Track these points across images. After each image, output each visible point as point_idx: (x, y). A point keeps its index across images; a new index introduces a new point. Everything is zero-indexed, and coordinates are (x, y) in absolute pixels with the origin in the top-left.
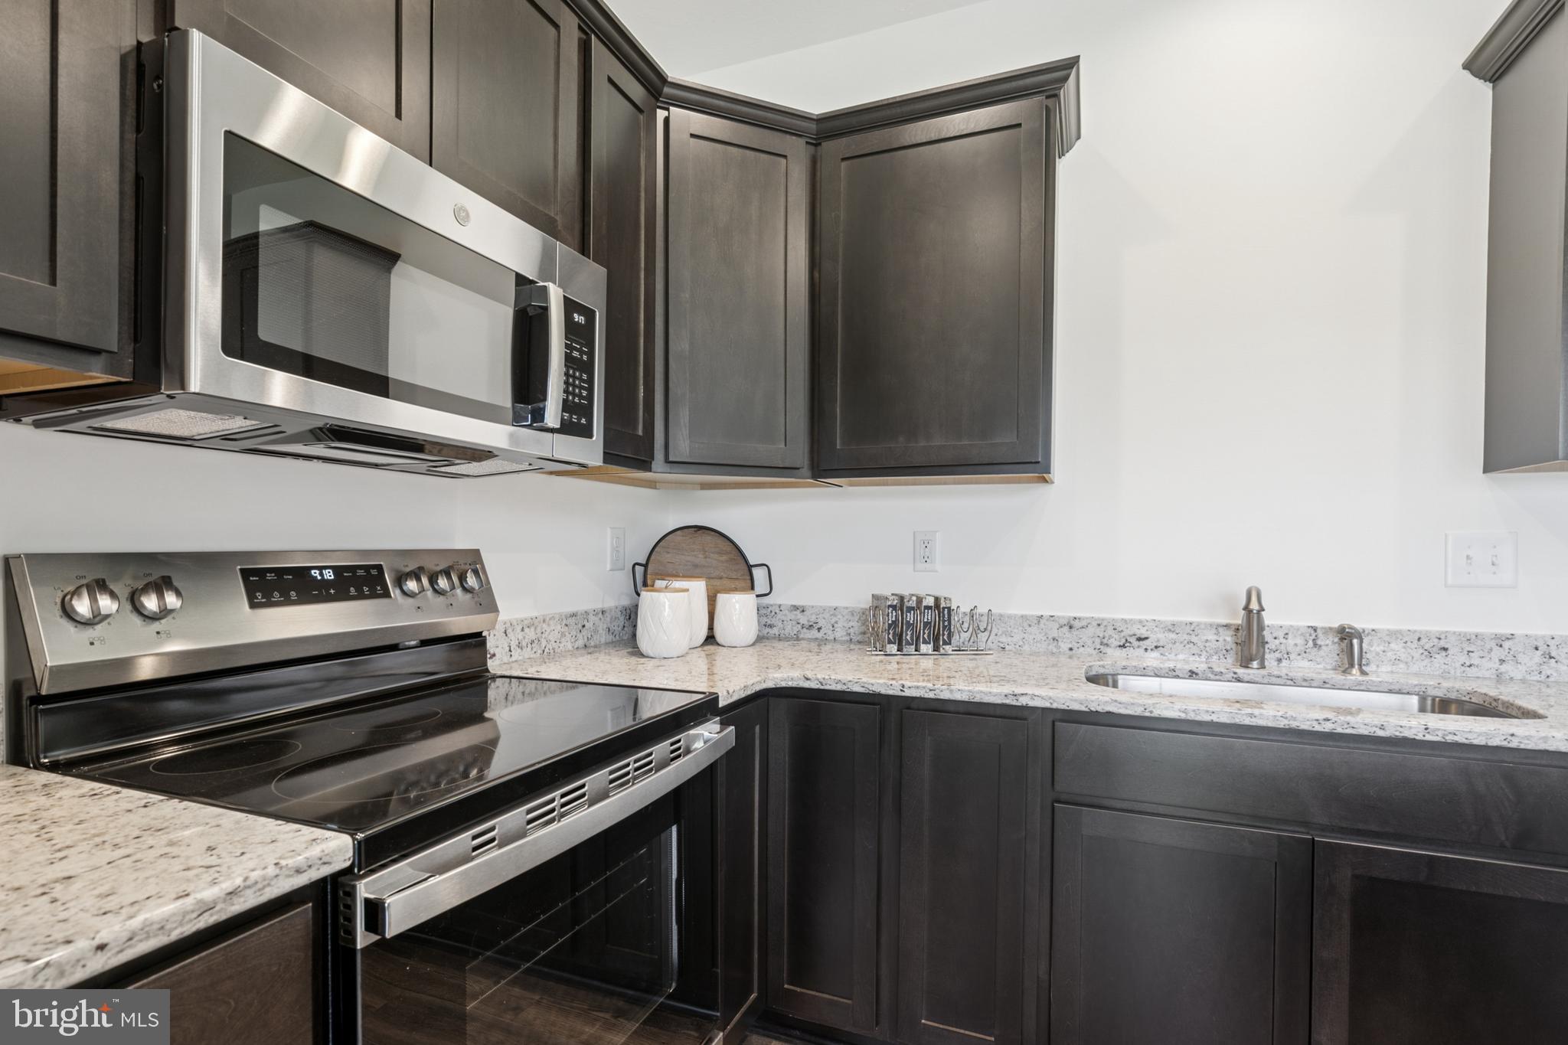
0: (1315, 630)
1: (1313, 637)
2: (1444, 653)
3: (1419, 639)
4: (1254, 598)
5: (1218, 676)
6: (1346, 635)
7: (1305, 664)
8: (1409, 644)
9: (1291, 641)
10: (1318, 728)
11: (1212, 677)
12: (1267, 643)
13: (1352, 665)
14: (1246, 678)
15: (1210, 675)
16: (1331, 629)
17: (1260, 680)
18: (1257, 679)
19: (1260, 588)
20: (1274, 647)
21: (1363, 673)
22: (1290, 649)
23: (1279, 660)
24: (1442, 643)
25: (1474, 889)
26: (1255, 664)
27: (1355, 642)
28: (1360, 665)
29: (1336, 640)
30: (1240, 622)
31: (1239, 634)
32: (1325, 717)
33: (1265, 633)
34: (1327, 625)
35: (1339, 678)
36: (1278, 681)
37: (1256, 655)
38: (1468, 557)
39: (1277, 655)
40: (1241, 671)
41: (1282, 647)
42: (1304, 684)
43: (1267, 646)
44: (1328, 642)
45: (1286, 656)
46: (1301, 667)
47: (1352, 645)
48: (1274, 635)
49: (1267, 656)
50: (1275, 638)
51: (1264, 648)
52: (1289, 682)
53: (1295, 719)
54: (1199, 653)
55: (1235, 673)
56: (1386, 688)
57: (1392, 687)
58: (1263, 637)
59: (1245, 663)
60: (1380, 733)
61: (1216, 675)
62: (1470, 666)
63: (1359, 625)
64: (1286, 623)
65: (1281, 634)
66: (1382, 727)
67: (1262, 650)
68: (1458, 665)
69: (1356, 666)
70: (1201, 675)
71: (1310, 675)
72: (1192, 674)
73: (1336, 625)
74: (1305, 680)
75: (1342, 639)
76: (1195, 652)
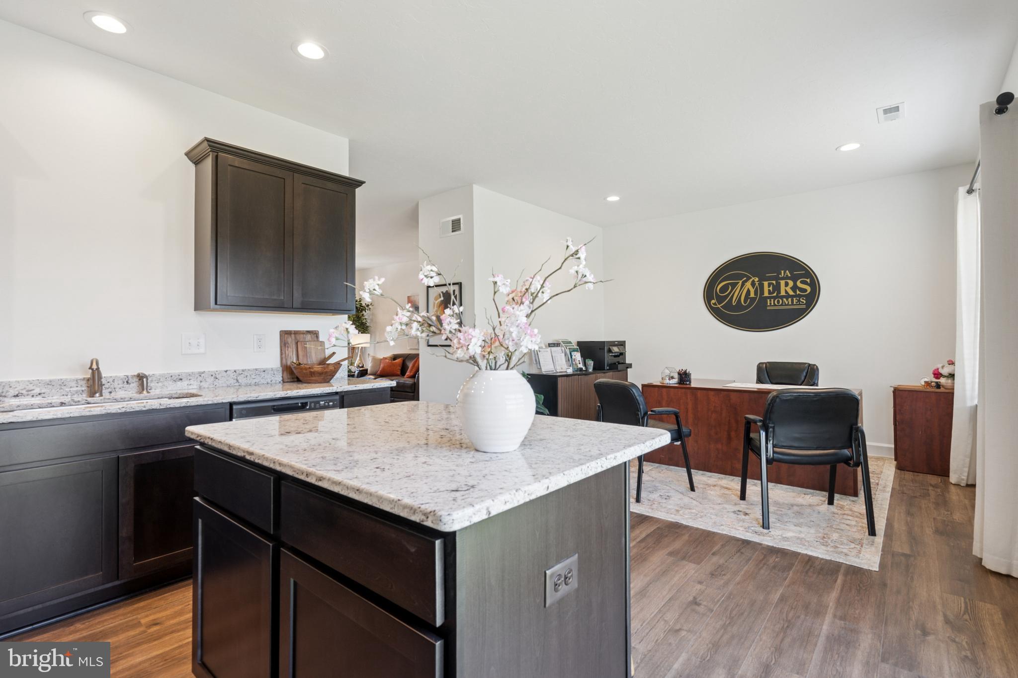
0: (128, 377)
1: (127, 380)
2: (181, 381)
3: (171, 376)
4: (94, 364)
5: (77, 403)
6: (141, 378)
7: (123, 392)
8: (168, 379)
9: (116, 383)
10: (119, 411)
11: (74, 404)
12: (104, 385)
13: (143, 390)
14: (92, 402)
15: (72, 403)
16: (134, 375)
17: (100, 402)
18: (98, 402)
19: (98, 359)
20: (107, 387)
21: (148, 392)
22: (115, 387)
23: (110, 392)
24: (180, 377)
25: (178, 457)
26: (97, 395)
27: (145, 380)
28: (147, 389)
29: (137, 380)
30: (89, 376)
31: (89, 382)
32: (122, 406)
33: (102, 380)
34: (133, 374)
35: (137, 396)
36: (109, 401)
37: (98, 391)
38: (189, 343)
39: (110, 390)
40: (90, 399)
41: (112, 386)
42: (122, 400)
43: (103, 387)
44: (134, 381)
45: (113, 390)
46: (121, 394)
47: (143, 381)
48: (108, 381)
49: (103, 391)
50: (108, 382)
51: (102, 387)
52: (114, 401)
53: (109, 409)
54: (67, 394)
55: (86, 400)
56: (157, 397)
57: (159, 396)
58: (101, 382)
59: (92, 394)
60: (144, 409)
61: (76, 402)
62: (190, 385)
63: (147, 374)
64: (113, 375)
65: (111, 380)
66: (145, 407)
67: (101, 388)
68: (186, 385)
69: (145, 390)
70: (67, 404)
71: (123, 396)
72: (62, 404)
73: (136, 374)
74: (122, 399)
75: (140, 380)
76: (64, 394)
